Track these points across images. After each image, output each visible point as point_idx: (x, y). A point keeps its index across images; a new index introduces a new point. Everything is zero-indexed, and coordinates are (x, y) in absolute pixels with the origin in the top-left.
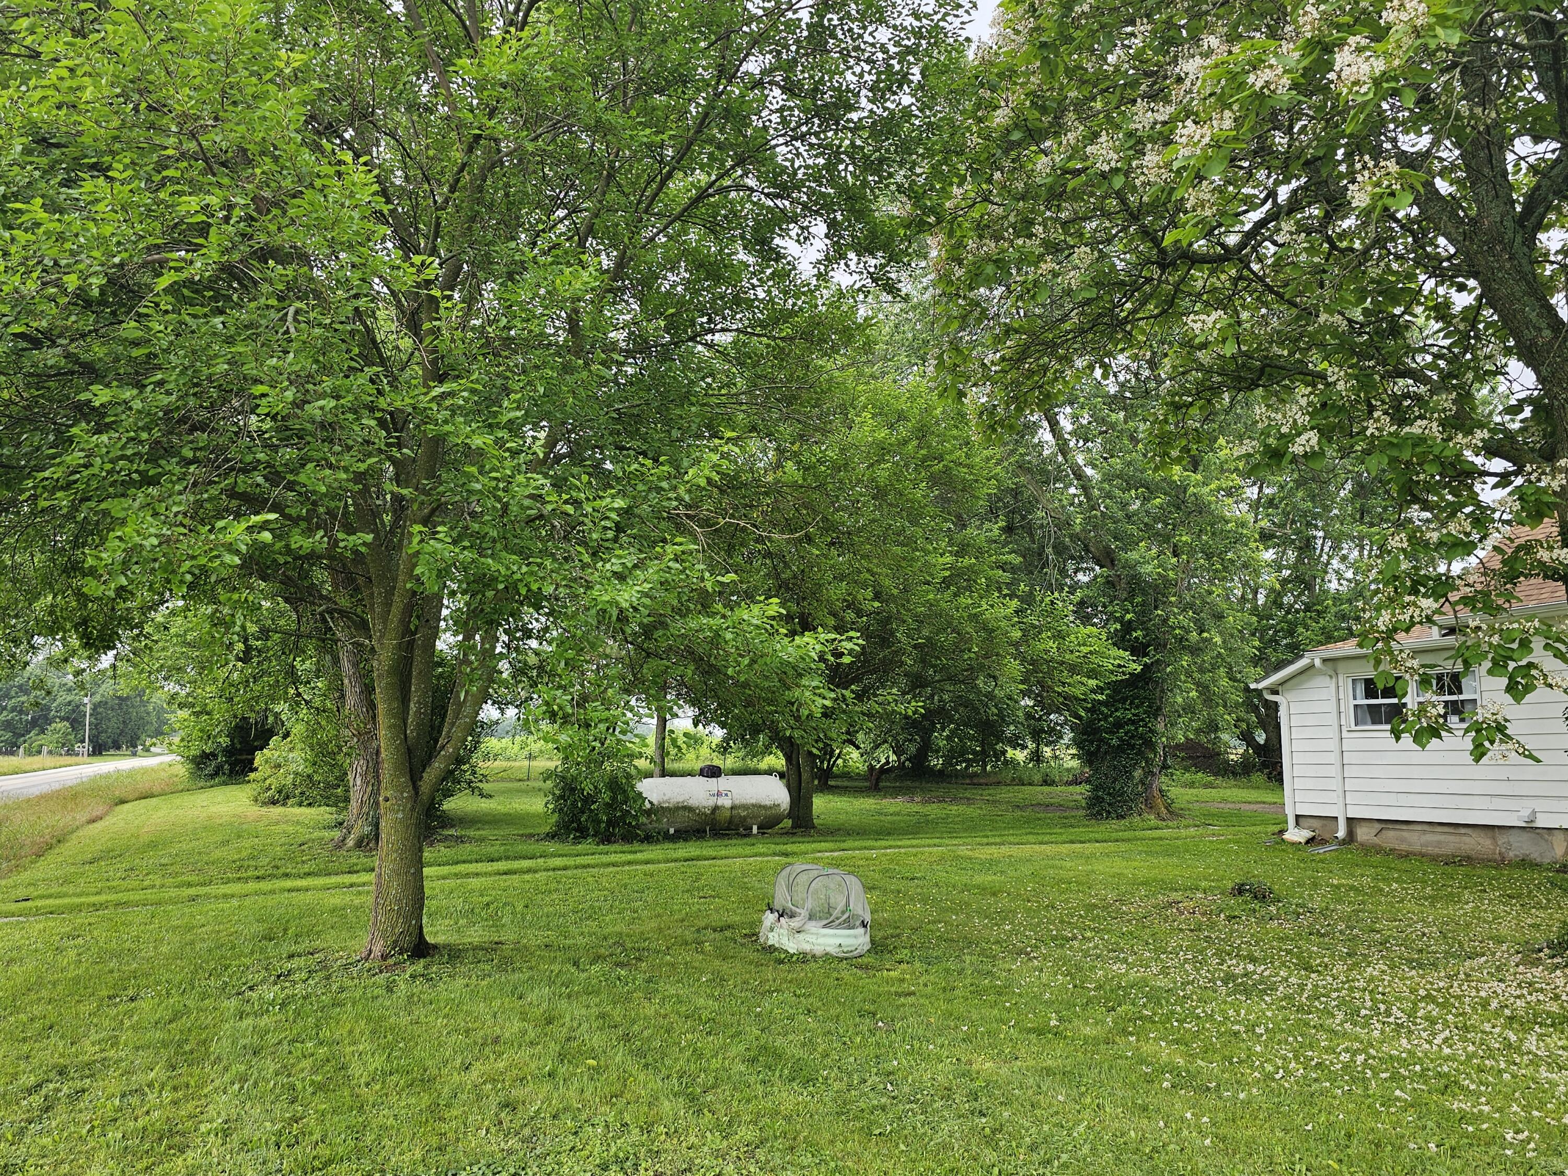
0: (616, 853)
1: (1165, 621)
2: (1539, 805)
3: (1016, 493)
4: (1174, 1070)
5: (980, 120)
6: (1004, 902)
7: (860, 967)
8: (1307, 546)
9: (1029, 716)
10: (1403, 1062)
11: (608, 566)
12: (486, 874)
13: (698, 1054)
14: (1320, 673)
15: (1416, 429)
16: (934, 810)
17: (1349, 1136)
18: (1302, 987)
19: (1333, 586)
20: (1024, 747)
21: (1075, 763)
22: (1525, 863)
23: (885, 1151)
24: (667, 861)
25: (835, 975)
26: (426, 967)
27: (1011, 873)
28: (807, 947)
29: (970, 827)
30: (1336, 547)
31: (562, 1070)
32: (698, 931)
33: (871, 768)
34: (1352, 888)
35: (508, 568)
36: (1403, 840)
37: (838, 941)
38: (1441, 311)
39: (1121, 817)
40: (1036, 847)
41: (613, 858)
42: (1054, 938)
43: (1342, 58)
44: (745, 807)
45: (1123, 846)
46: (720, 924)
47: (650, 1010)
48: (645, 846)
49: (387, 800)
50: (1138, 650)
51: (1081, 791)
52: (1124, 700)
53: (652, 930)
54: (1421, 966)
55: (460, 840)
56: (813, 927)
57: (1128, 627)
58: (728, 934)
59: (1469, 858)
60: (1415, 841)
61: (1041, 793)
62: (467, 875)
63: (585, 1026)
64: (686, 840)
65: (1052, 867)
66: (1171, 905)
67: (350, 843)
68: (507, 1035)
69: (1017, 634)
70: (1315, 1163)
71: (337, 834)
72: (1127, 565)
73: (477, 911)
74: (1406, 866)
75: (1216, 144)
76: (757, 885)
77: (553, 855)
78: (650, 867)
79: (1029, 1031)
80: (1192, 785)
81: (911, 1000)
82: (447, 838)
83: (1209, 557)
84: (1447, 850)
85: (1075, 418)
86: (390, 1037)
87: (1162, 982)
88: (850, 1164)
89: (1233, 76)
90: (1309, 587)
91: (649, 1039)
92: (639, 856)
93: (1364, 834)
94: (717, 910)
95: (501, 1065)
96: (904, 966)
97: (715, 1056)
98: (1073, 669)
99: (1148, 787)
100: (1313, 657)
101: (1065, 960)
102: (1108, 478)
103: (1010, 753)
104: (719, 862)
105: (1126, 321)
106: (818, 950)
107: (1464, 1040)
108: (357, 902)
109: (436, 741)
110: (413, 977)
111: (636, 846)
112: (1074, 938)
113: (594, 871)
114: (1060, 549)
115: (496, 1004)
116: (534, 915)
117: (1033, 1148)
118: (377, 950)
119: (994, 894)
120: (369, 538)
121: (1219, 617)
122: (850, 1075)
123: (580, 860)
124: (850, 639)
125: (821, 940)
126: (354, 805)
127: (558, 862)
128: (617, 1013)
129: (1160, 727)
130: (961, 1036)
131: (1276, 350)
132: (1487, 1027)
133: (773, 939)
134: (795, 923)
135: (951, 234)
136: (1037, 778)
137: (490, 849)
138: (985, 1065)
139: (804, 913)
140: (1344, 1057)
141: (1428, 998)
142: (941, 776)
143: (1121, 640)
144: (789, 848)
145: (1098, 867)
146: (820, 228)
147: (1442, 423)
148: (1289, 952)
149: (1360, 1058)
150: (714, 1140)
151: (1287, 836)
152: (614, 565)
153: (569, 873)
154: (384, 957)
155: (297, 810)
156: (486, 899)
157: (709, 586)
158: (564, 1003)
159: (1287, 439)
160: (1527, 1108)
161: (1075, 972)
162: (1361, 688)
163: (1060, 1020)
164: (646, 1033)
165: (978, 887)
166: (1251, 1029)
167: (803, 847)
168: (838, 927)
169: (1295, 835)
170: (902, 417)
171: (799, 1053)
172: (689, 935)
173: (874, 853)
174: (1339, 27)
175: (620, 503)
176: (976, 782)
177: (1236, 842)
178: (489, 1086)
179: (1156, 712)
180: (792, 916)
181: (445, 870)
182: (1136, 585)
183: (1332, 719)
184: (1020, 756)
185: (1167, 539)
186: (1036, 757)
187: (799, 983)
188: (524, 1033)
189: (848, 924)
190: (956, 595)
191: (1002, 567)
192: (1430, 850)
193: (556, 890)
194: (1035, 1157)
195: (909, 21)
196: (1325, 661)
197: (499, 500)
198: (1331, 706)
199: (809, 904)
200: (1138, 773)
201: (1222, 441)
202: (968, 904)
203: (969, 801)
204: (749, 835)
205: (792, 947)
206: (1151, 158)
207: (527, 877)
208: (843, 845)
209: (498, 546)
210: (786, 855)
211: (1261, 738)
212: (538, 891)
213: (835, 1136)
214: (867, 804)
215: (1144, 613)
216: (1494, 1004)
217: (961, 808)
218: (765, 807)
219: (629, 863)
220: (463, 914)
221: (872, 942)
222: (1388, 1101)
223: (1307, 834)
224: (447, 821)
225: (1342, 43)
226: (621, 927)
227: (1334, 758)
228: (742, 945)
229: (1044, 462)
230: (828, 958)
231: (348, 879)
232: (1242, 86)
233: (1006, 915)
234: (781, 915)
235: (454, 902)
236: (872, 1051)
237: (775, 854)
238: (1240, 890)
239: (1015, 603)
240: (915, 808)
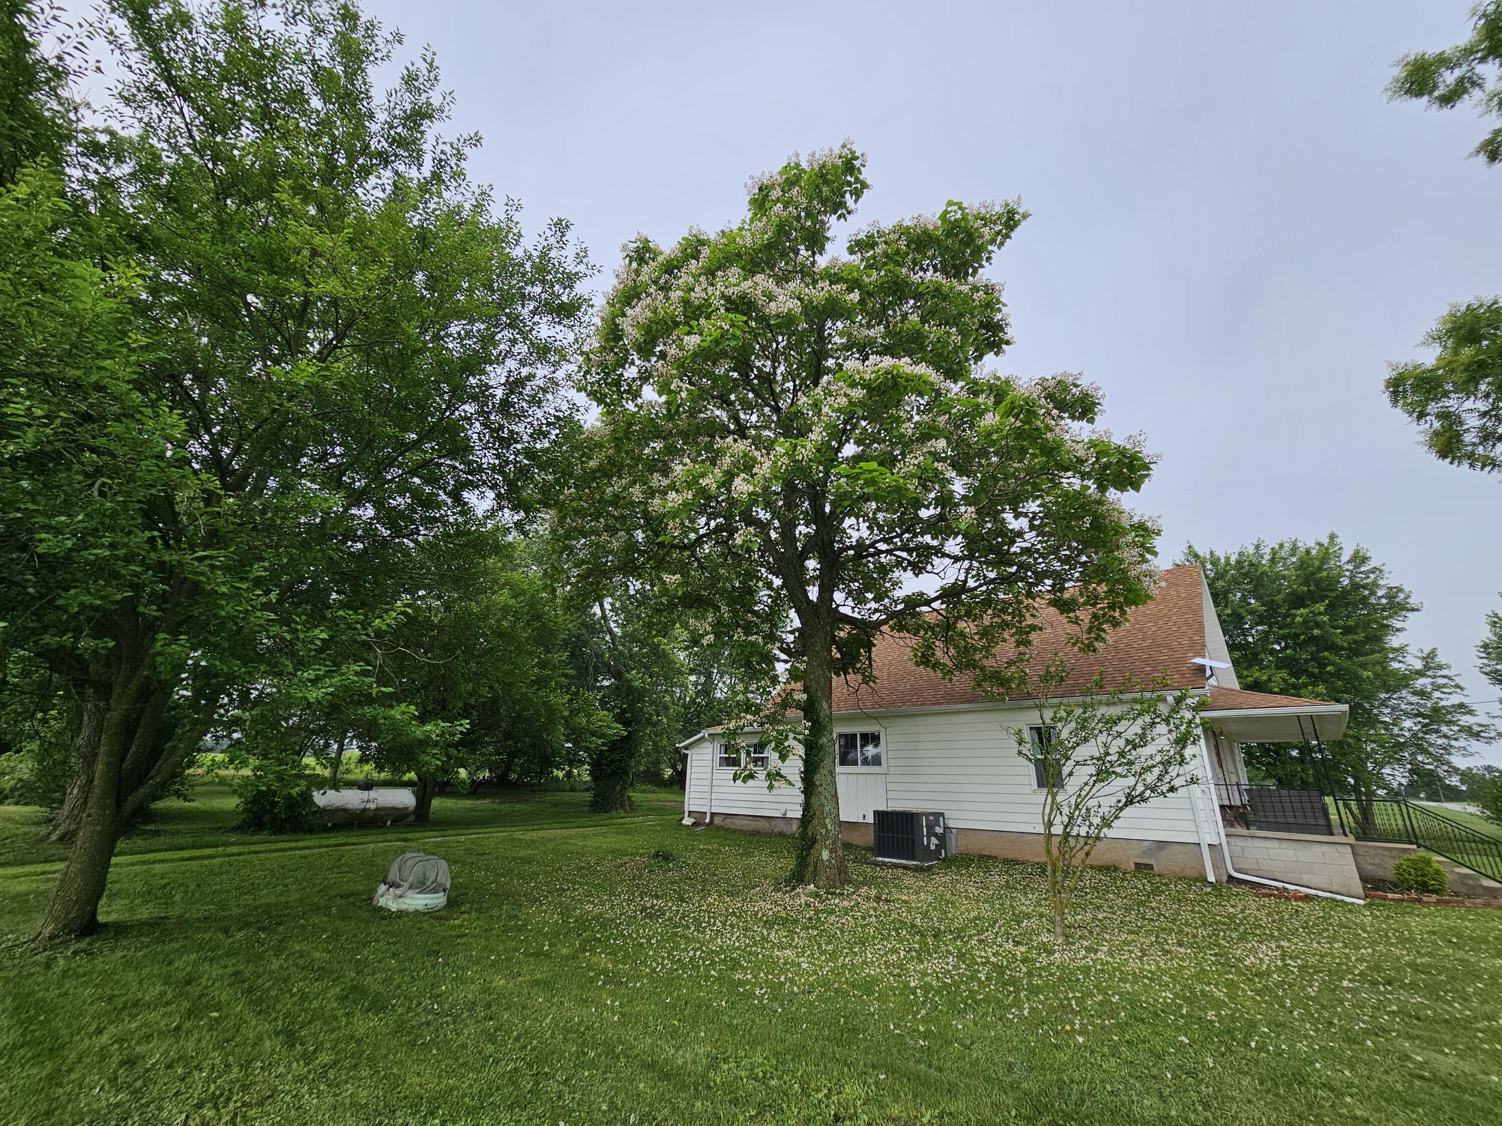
0: (283, 843)
1: (642, 709)
2: (788, 807)
3: (578, 638)
4: (605, 972)
5: (583, 462)
6: (535, 868)
7: (435, 918)
8: (709, 676)
9: (568, 753)
10: (717, 953)
11: (305, 674)
12: (174, 860)
13: (304, 997)
14: (707, 740)
15: (753, 638)
16: (506, 807)
17: (686, 1003)
18: (678, 911)
19: (718, 695)
20: (563, 769)
21: (588, 779)
22: (781, 835)
23: (422, 1057)
24: (320, 847)
25: (419, 925)
26: (90, 944)
27: (541, 848)
28: (404, 907)
29: (524, 820)
30: (721, 677)
31: (187, 1025)
32: (330, 899)
33: (473, 781)
34: (709, 850)
35: (230, 668)
36: (734, 824)
37: (425, 902)
38: (769, 585)
39: (606, 812)
40: (559, 831)
41: (280, 845)
42: (557, 890)
43: (737, 481)
44: (384, 809)
45: (605, 829)
46: (348, 892)
47: (275, 965)
48: (308, 836)
49: (89, 815)
50: (626, 724)
51: (588, 796)
52: (616, 749)
53: (295, 901)
54: (732, 895)
55: (156, 833)
56: (410, 893)
57: (624, 711)
58: (351, 899)
59: (759, 832)
60: (739, 824)
61: (567, 796)
62: (154, 862)
63: (218, 984)
64: (338, 831)
65: (565, 844)
66: (622, 865)
67: (54, 837)
68: (147, 998)
69: (566, 713)
70: (668, 1023)
71: (43, 830)
72: (627, 680)
73: (153, 891)
74: (733, 837)
75: (684, 504)
76: (381, 863)
77: (233, 844)
78: (307, 852)
79: (532, 955)
80: (644, 791)
81: (464, 940)
82: (146, 832)
83: (666, 680)
84: (751, 828)
85: (612, 605)
86: (32, 1012)
87: (610, 915)
88: (395, 1071)
89: (694, 477)
90: (708, 695)
91: (268, 990)
92: (301, 844)
93: (717, 821)
94: (347, 882)
95: (134, 1025)
96: (465, 916)
97: (316, 998)
98: (593, 734)
99: (622, 795)
100: (705, 733)
101: (561, 903)
102: (624, 636)
103: (556, 772)
104: (358, 847)
105: (639, 568)
106: (411, 909)
107: (745, 936)
108: (42, 888)
109: (148, 773)
110: (75, 953)
111: (300, 836)
112: (569, 889)
113: (261, 856)
114: (596, 668)
115: (146, 971)
116: (202, 892)
117: (517, 1039)
118: (47, 932)
119: (529, 863)
120: (112, 644)
121: (667, 709)
122: (411, 1002)
123: (253, 848)
124: (461, 725)
125: (415, 902)
126: (66, 807)
127: (234, 849)
128: (248, 971)
129: (633, 764)
130: (490, 962)
131: (703, 593)
132: (755, 928)
133: (382, 902)
134: (399, 892)
135: (560, 512)
136: (567, 787)
137: (181, 841)
138: (500, 982)
139: (406, 885)
140: (691, 953)
141: (733, 913)
142: (516, 785)
143: (619, 719)
144: (409, 836)
145: (589, 843)
146: (491, 494)
147: (764, 638)
148: (675, 891)
149: (698, 953)
150: (299, 1068)
151: (684, 822)
152: (310, 674)
153: (241, 858)
154: (51, 938)
155: (12, 808)
156: (163, 882)
157: (374, 692)
158: (206, 966)
159: (702, 636)
160: (766, 974)
161: (566, 912)
162: (723, 749)
163: (550, 946)
164: (267, 985)
165: (520, 858)
166: (649, 941)
167: (418, 835)
168: (430, 892)
169: (687, 821)
170: (523, 592)
171: (379, 988)
172: (322, 903)
173: (463, 838)
174: (738, 468)
175: (324, 636)
176: (533, 789)
177: (660, 825)
178: (116, 1046)
179: (631, 756)
180: (398, 886)
181: (136, 858)
182: (631, 690)
183: (709, 763)
184: (561, 774)
185: (647, 668)
186: (569, 774)
187: (393, 934)
188: (163, 994)
189: (435, 891)
190: (538, 690)
191: (566, 676)
192: (744, 828)
193: (228, 872)
194: (518, 1045)
195: (552, 412)
196: (710, 735)
197: (236, 624)
198: (709, 757)
199: (410, 880)
200: (618, 788)
201: (678, 625)
202: (512, 871)
203: (527, 801)
204: (384, 826)
205: (393, 907)
206: (657, 501)
207: (206, 862)
208: (444, 833)
209: (227, 654)
210: (405, 840)
211: (679, 768)
212: (211, 872)
213: (389, 1049)
214: (467, 803)
215: (632, 705)
216: (760, 915)
217: (523, 806)
218: (398, 809)
219: (291, 849)
220: (141, 895)
221: (449, 900)
222: (707, 978)
223: (692, 820)
224: (151, 817)
225: (738, 475)
226: (272, 899)
227: (708, 782)
228: (360, 908)
229: (595, 623)
230: (417, 913)
231: (40, 868)
232: (697, 483)
233: (534, 876)
234: (391, 887)
235: (134, 885)
236: (430, 980)
237: (398, 840)
238: (657, 855)
239: (569, 696)
240: (496, 806)
